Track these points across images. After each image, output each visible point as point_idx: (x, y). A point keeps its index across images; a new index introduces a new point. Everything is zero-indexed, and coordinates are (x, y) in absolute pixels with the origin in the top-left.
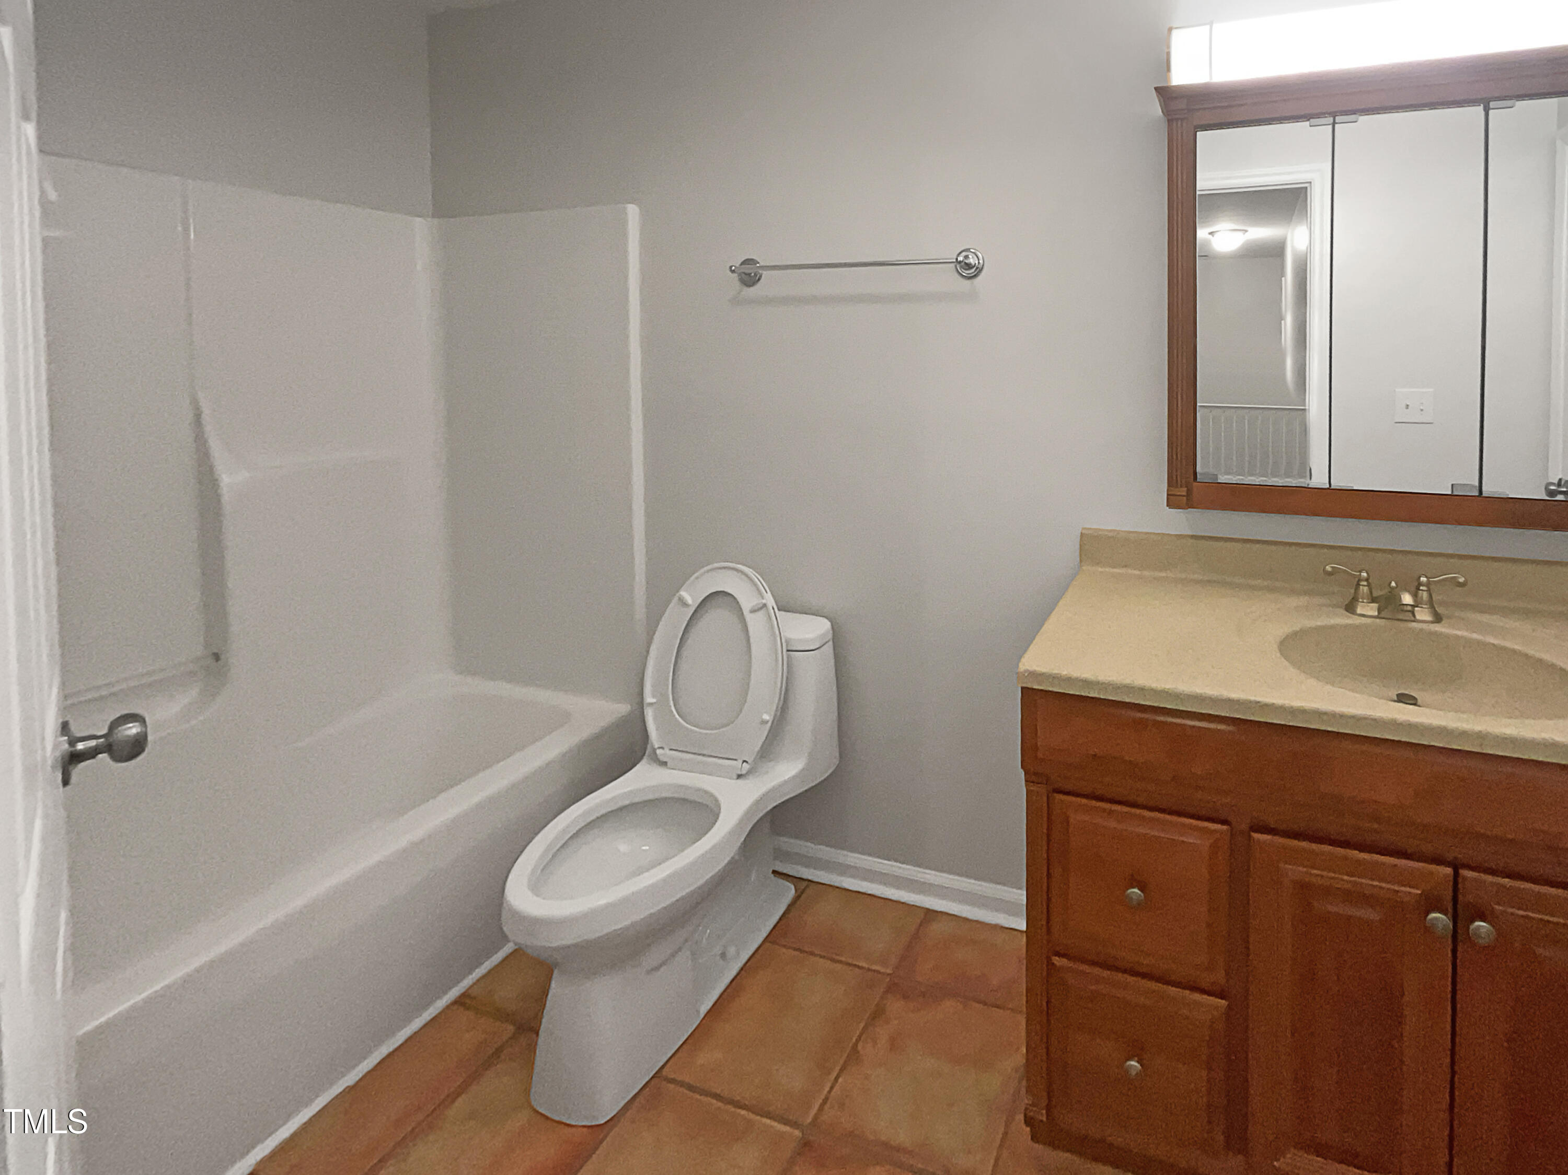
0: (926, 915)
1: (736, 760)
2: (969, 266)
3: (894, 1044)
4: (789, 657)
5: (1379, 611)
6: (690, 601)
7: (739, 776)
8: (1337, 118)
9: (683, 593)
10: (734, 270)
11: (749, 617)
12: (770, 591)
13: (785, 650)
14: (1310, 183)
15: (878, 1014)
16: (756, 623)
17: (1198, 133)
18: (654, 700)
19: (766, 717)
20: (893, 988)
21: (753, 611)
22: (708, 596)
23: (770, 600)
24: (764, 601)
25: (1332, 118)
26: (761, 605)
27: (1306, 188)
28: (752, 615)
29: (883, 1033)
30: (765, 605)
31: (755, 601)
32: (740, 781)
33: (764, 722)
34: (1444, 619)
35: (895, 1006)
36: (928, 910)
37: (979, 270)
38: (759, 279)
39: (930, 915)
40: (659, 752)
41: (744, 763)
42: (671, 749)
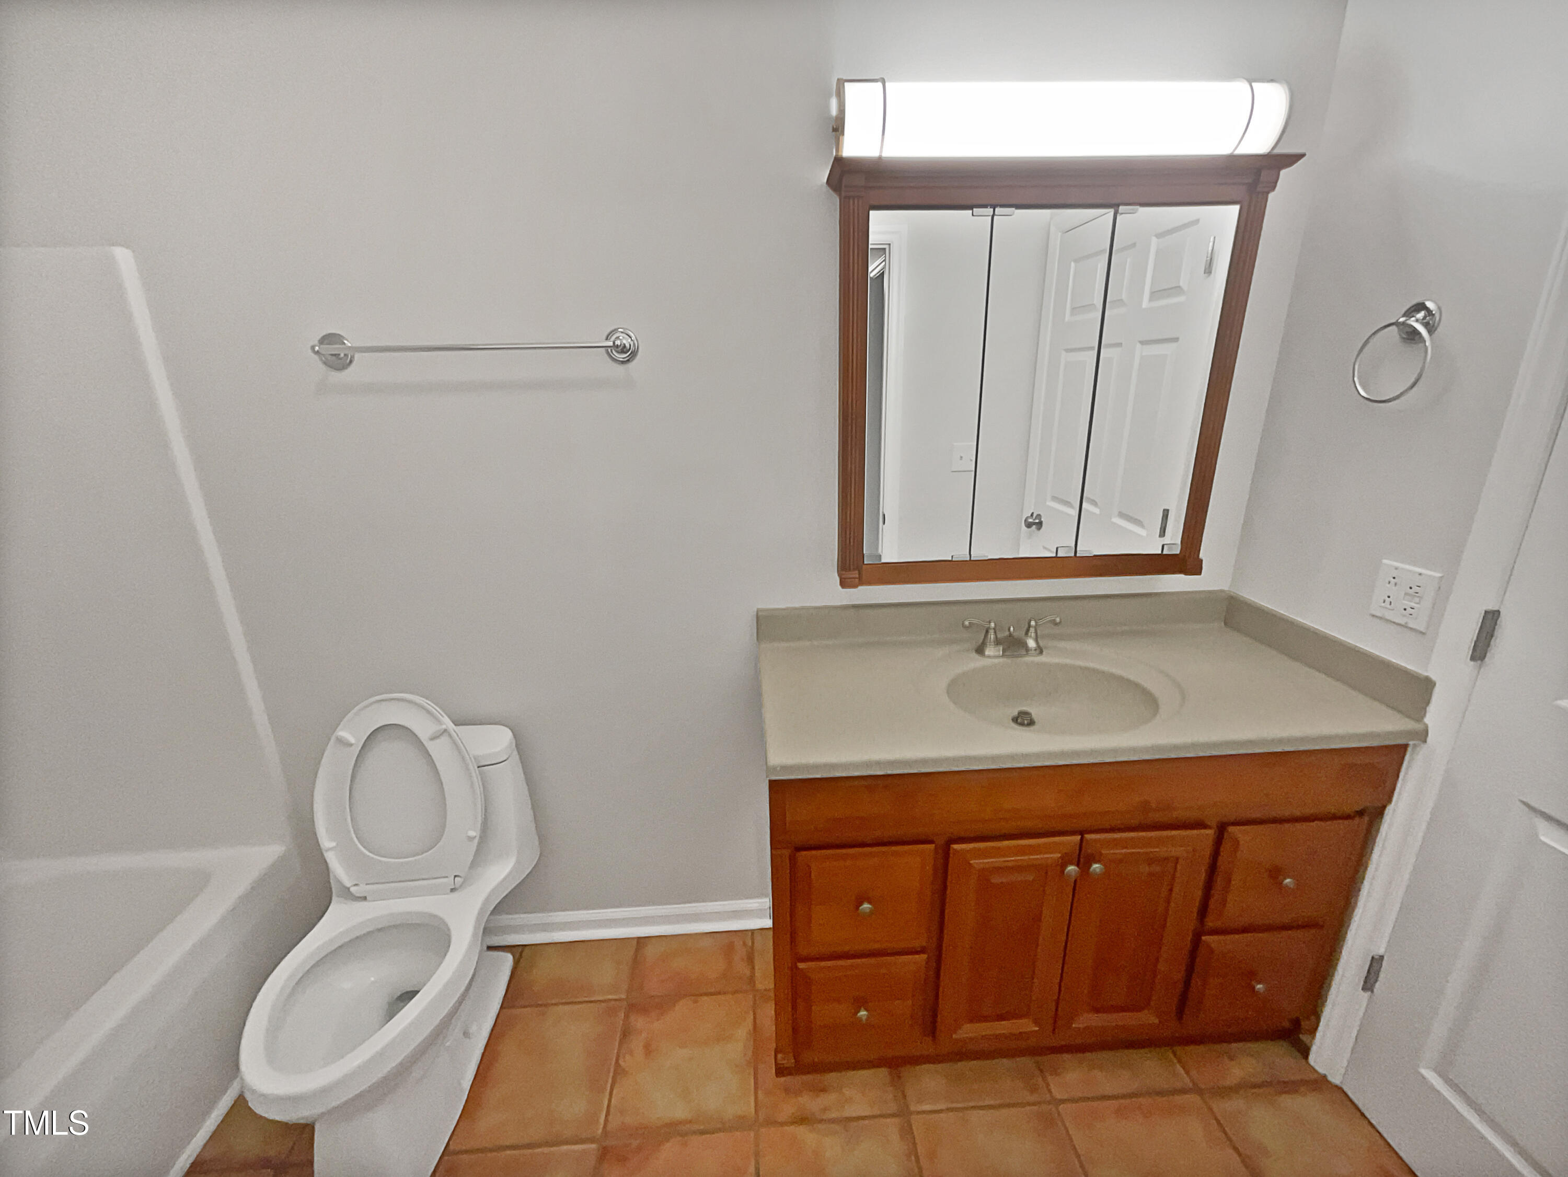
0: (638, 943)
1: (447, 877)
2: (623, 350)
3: (648, 1050)
4: (481, 773)
5: (1004, 651)
6: (352, 740)
7: (452, 890)
8: (996, 209)
9: (342, 733)
10: (318, 351)
11: (431, 747)
12: (445, 713)
13: (476, 767)
14: (889, 244)
15: (626, 1034)
16: (439, 751)
17: (871, 212)
18: (333, 844)
19: (472, 833)
20: (633, 1008)
21: (433, 739)
22: (374, 731)
23: (448, 723)
24: (444, 727)
25: (992, 210)
26: (443, 730)
27: (884, 249)
28: (431, 742)
29: (637, 1044)
30: (445, 730)
31: (432, 728)
32: (455, 895)
33: (471, 839)
34: (1044, 650)
35: (639, 1022)
36: (639, 938)
37: (634, 354)
38: (351, 362)
39: (641, 942)
40: (353, 889)
41: (456, 878)
42: (366, 884)
